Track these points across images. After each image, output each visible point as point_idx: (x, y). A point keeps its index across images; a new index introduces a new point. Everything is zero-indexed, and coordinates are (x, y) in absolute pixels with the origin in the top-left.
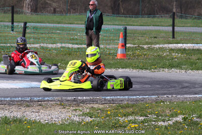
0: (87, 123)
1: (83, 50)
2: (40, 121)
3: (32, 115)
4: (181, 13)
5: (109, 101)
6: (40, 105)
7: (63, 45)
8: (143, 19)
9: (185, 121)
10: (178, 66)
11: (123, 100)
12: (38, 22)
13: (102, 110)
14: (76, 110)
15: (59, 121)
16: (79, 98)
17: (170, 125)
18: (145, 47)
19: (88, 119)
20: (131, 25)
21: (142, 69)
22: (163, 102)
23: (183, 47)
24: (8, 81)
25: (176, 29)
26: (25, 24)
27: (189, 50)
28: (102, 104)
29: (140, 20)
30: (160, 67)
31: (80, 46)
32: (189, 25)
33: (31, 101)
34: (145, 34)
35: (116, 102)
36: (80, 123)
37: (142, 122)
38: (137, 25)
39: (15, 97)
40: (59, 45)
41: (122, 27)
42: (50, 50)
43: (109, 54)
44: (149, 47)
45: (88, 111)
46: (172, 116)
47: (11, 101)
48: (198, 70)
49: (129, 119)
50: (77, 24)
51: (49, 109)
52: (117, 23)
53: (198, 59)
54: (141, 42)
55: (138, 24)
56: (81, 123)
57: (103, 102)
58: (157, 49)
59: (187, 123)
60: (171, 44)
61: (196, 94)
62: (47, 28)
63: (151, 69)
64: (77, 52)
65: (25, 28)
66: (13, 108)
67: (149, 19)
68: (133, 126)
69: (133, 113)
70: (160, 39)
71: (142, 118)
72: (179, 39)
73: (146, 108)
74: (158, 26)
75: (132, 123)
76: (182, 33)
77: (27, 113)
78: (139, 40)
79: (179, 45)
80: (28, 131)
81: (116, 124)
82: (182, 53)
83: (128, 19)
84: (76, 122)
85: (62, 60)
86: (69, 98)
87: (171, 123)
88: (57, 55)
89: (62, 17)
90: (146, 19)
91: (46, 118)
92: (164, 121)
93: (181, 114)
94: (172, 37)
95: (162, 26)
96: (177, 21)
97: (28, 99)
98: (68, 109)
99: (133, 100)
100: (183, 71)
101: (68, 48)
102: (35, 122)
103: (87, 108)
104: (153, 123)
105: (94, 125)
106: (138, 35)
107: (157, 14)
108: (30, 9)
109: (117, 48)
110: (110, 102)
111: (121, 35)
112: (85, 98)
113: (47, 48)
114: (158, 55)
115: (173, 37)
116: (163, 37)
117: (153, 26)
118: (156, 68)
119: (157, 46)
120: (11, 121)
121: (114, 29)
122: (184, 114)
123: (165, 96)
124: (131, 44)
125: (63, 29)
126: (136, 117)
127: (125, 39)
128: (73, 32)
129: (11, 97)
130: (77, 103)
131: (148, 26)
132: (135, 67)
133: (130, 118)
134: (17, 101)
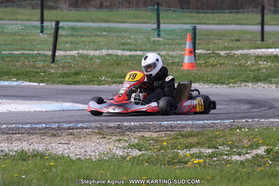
0: (134, 158)
1: (137, 58)
2: (69, 156)
3: (59, 147)
4: (276, 7)
5: (166, 127)
6: (71, 134)
7: (110, 52)
8: (222, 15)
9: (269, 153)
10: (267, 79)
11: (185, 127)
12: (78, 21)
13: (156, 140)
14: (120, 140)
15: (95, 156)
16: (125, 124)
17: (248, 160)
18: (222, 53)
19: (136, 153)
20: (206, 24)
21: (217, 84)
22: (240, 128)
23: (275, 54)
24: (30, 102)
25: (267, 28)
26: (57, 23)
28: (156, 132)
29: (218, 16)
30: (241, 81)
31: (133, 53)
33: (59, 129)
34: (223, 36)
35: (176, 130)
37: (210, 156)
38: (213, 24)
39: (38, 123)
40: (104, 52)
41: (189, 27)
42: (91, 59)
43: (173, 63)
44: (227, 54)
45: (136, 141)
46: (251, 147)
47: (32, 129)
49: (192, 152)
50: (131, 22)
51: (83, 139)
52: (186, 20)
54: (218, 47)
55: (215, 22)
56: (125, 158)
57: (158, 129)
58: (238, 57)
59: (272, 157)
60: (259, 48)
62: (87, 29)
63: (228, 84)
64: (128, 61)
65: (57, 29)
66: (35, 138)
67: (231, 15)
68: (196, 161)
69: (198, 143)
70: (245, 42)
71: (210, 151)
72: (270, 41)
73: (216, 138)
74: (243, 24)
75: (196, 157)
76: (274, 33)
77: (53, 145)
78: (215, 43)
79: (270, 50)
80: (51, 170)
81: (173, 159)
82: (273, 62)
83: (201, 15)
84: (119, 157)
85: (107, 73)
86: (111, 124)
87: (250, 157)
88: (100, 65)
89: (111, 13)
90: (226, 15)
91: (77, 151)
92: (240, 154)
93: (263, 144)
94: (260, 39)
95: (247, 24)
96: (267, 17)
97: (55, 126)
98: (109, 139)
99: (198, 126)
100: (273, 87)
101: (117, 55)
102: (62, 157)
103: (135, 138)
104: (225, 157)
105: (144, 160)
106: (214, 37)
107: (242, 8)
108: (67, 3)
109: (184, 55)
110: (167, 128)
111: (188, 37)
112: (132, 123)
113: (87, 56)
114: (240, 65)
115: (263, 39)
116: (249, 40)
117: (236, 24)
118: (235, 82)
119: (239, 52)
120: (29, 157)
121: (180, 29)
122: (267, 145)
123: (244, 120)
124: (204, 49)
125: (110, 30)
126: (201, 149)
127: (194, 43)
128: (125, 34)
129: (31, 124)
130: (122, 131)
131: (229, 24)
132: (207, 81)
133: (194, 150)
134: (40, 129)
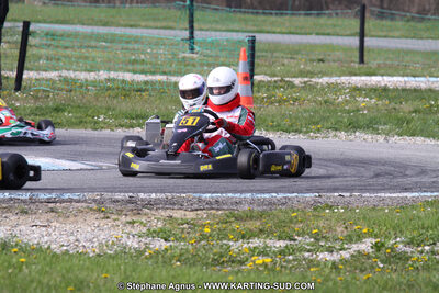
0: (157, 253)
1: (157, 86)
2: (49, 248)
3: (33, 232)
4: (382, 8)
5: (209, 203)
6: (52, 210)
7: (112, 75)
8: (295, 18)
9: (378, 251)
10: (370, 126)
11: (240, 202)
12: (58, 22)
13: (192, 225)
14: (132, 223)
15: (92, 249)
16: (142, 195)
17: (344, 261)
18: (297, 81)
19: (160, 244)
20: (268, 32)
21: (288, 131)
22: (331, 208)
23: (382, 84)
25: (368, 42)
26: (26, 25)
27: (396, 90)
28: (192, 210)
29: (287, 20)
30: (328, 129)
31: (150, 78)
32: (397, 34)
33: (32, 201)
34: (297, 52)
35: (225, 207)
36: (140, 253)
37: (282, 252)
38: (281, 33)
40: (103, 75)
41: (244, 37)
42: (81, 86)
44: (305, 83)
45: (160, 225)
46: (350, 239)
48: (413, 135)
49: (252, 245)
50: (146, 27)
51: (72, 219)
52: (236, 26)
53: (415, 111)
54: (288, 71)
55: (284, 30)
56: (142, 252)
57: (196, 206)
58: (323, 89)
59: (383, 257)
60: (355, 75)
61: (406, 190)
62: (76, 35)
63: (307, 132)
64: (142, 90)
65: (26, 33)
67: (309, 18)
68: (260, 260)
69: (261, 231)
70: (332, 63)
71: (282, 244)
72: (373, 64)
73: (291, 221)
74: (329, 34)
75: (259, 254)
76: (380, 51)
77: (23, 227)
78: (283, 65)
79: (374, 78)
80: (20, 270)
81: (221, 256)
82: (380, 97)
83: (261, 18)
84: (132, 251)
85: (108, 109)
86: (119, 196)
87: (348, 256)
88: (96, 97)
89: (113, 12)
90: (302, 18)
91: (63, 240)
92: (330, 250)
93: (370, 234)
94: (357, 60)
95: (335, 32)
96: (370, 24)
97: (26, 196)
98: (115, 220)
99: (262, 203)
100: (381, 138)
101: (123, 81)
102: (39, 249)
103: (158, 220)
104: (307, 254)
105: (173, 256)
106: (282, 54)
107: (328, 8)
110: (210, 205)
111: (242, 54)
112: (153, 195)
113: (74, 81)
114: (326, 102)
115: (362, 60)
116: (339, 60)
117: (318, 34)
118: (319, 130)
119: (324, 80)
121: (227, 40)
122: (376, 236)
123: (336, 194)
124: (266, 74)
125: (112, 39)
126: (268, 241)
127: (252, 64)
128: (136, 46)
130: (136, 207)
131: (306, 34)
132: (272, 127)
133: (256, 242)
